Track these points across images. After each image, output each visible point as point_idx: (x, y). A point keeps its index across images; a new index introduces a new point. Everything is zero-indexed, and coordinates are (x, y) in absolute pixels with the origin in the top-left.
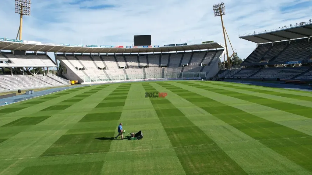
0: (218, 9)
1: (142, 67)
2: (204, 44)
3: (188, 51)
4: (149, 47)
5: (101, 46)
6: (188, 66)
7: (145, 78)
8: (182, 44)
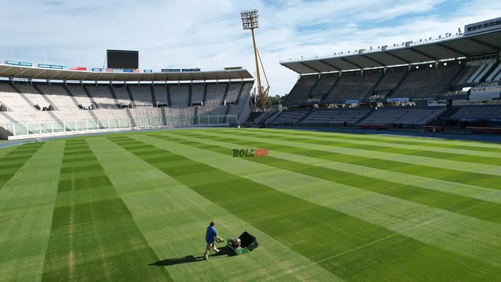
0: (248, 19)
1: (124, 107)
2: (227, 70)
3: (198, 81)
4: (135, 72)
5: (39, 65)
6: (204, 105)
7: (134, 125)
8: (192, 70)
